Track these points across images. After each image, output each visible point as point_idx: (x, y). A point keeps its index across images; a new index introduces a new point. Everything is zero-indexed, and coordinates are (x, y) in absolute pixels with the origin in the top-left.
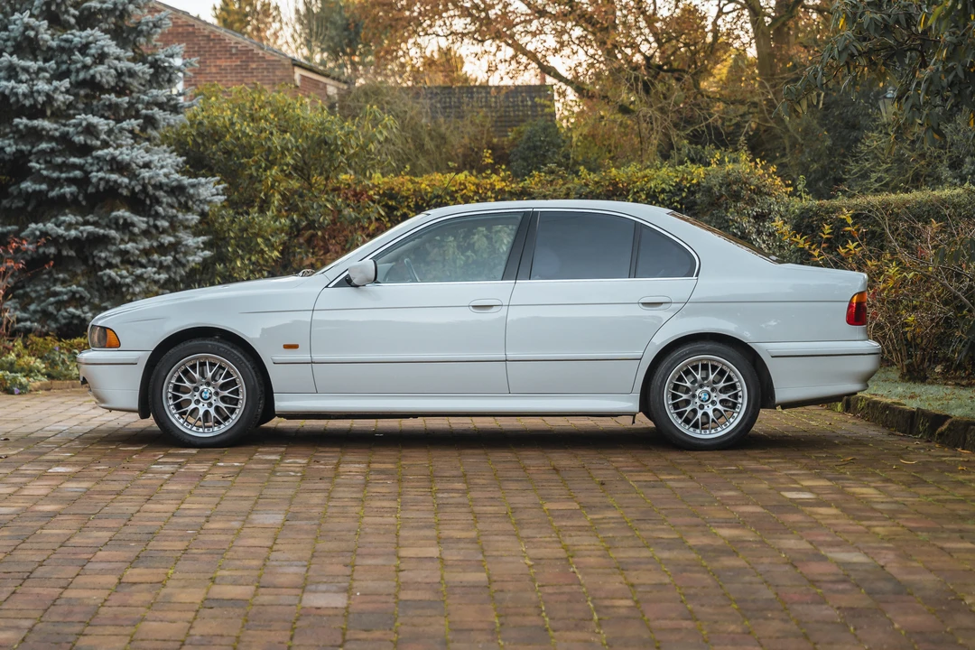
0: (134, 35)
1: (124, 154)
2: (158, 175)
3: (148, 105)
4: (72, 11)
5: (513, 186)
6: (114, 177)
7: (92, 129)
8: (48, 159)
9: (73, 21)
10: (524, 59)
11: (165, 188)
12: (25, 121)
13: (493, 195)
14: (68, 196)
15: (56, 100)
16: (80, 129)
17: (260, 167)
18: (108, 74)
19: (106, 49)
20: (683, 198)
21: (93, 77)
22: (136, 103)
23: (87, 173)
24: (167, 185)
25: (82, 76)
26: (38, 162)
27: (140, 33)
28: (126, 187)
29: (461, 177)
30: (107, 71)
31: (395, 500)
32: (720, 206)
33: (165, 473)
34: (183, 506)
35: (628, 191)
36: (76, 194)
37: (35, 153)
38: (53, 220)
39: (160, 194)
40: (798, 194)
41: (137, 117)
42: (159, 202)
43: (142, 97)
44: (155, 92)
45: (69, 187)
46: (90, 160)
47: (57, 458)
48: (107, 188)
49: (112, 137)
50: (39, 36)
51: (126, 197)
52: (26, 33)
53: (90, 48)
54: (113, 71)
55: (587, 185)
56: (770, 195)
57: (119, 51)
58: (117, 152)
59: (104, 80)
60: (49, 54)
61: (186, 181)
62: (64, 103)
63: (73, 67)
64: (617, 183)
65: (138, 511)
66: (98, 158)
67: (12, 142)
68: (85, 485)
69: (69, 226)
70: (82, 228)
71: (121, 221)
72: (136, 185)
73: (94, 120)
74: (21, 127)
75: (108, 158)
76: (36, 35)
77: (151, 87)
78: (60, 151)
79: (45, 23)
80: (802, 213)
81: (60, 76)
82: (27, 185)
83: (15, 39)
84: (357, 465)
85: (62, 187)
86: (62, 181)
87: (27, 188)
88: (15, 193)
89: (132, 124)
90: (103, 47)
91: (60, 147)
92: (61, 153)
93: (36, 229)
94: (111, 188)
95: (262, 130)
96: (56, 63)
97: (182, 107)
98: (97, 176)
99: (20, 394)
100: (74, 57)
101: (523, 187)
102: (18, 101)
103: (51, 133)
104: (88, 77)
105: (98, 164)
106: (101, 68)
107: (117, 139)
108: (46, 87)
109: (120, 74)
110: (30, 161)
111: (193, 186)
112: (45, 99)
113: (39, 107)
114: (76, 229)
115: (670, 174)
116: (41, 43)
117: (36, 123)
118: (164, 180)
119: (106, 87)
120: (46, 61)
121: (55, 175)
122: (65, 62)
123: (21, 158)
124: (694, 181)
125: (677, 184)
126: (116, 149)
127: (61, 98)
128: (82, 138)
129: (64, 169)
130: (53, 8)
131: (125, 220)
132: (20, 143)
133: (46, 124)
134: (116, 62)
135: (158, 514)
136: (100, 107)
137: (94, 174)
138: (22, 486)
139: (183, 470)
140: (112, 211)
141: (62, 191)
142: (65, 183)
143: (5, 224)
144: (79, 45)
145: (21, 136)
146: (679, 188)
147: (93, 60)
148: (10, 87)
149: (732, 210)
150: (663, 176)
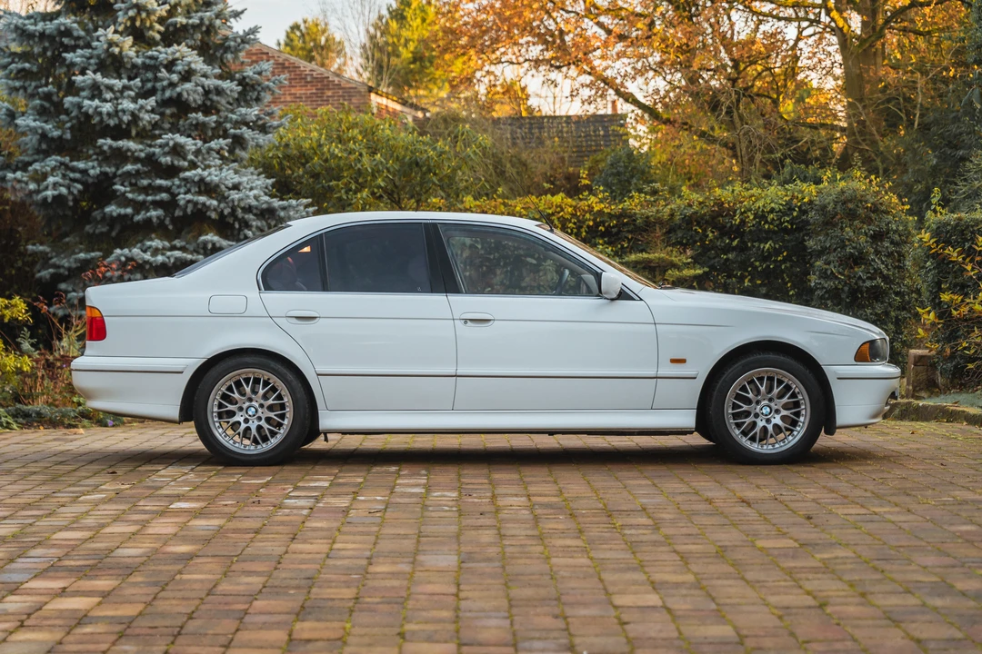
0: (221, 51)
1: (213, 175)
2: (248, 197)
3: (237, 124)
4: (157, 27)
5: (613, 207)
6: (202, 199)
7: (179, 149)
8: (133, 181)
9: (158, 37)
11: (255, 211)
12: (109, 141)
13: (592, 218)
14: (155, 220)
15: (142, 119)
16: (167, 149)
17: (350, 190)
18: (195, 91)
19: (193, 66)
20: (793, 217)
21: (180, 95)
22: (224, 122)
23: (174, 196)
24: (256, 208)
25: (168, 94)
26: (122, 185)
27: (227, 49)
28: (215, 210)
29: (558, 199)
30: (194, 88)
31: (579, 538)
32: (835, 225)
33: (303, 508)
34: (336, 546)
35: (735, 212)
36: (162, 218)
37: (120, 176)
38: (139, 245)
39: (250, 217)
40: (933, 207)
41: (225, 136)
42: (248, 226)
43: (230, 115)
44: (243, 110)
45: (155, 210)
46: (177, 182)
47: (176, 492)
48: (195, 211)
49: (200, 158)
50: (124, 53)
51: (214, 220)
52: (110, 50)
53: (176, 65)
54: (200, 89)
55: (690, 205)
56: (887, 213)
57: (206, 68)
58: (206, 173)
59: (191, 98)
60: (134, 72)
61: (276, 203)
62: (150, 122)
63: (158, 85)
64: (723, 203)
65: (286, 552)
66: (185, 180)
67: (95, 164)
68: (216, 522)
69: (156, 252)
70: (169, 253)
71: (210, 246)
72: (225, 208)
73: (181, 139)
74: (105, 148)
75: (196, 179)
76: (121, 52)
77: (239, 106)
78: (145, 173)
79: (129, 40)
80: (938, 228)
81: (146, 94)
82: (112, 209)
83: (98, 56)
84: (515, 499)
85: (148, 211)
86: (148, 204)
87: (111, 212)
88: (99, 218)
89: (220, 145)
90: (190, 63)
91: (145, 169)
92: (147, 175)
93: (122, 255)
94: (199, 210)
95: (351, 152)
96: (142, 81)
97: (270, 126)
98: (184, 199)
99: (113, 426)
100: (159, 75)
101: (622, 208)
102: (102, 121)
103: (136, 154)
104: (175, 95)
105: (185, 186)
106: (188, 86)
107: (204, 159)
108: (132, 106)
109: (207, 92)
110: (115, 184)
111: (284, 208)
112: (130, 118)
113: (124, 126)
114: (163, 254)
115: (779, 193)
116: (126, 60)
117: (120, 143)
118: (254, 203)
119: (193, 105)
120: (130, 79)
121: (141, 198)
122: (148, 80)
123: (106, 180)
124: (806, 200)
125: (788, 203)
126: (204, 170)
127: (146, 117)
128: (169, 159)
129: (150, 192)
130: (138, 24)
131: (214, 244)
132: (105, 165)
133: (132, 145)
134: (204, 79)
135: (310, 556)
136: (186, 127)
137: (182, 196)
138: (145, 524)
139: (321, 505)
140: (200, 235)
141: (148, 214)
142: (151, 207)
143: (88, 251)
144: (165, 62)
145: (106, 157)
146: (789, 208)
147: (180, 76)
148: (94, 106)
149: (848, 229)
150: (772, 195)
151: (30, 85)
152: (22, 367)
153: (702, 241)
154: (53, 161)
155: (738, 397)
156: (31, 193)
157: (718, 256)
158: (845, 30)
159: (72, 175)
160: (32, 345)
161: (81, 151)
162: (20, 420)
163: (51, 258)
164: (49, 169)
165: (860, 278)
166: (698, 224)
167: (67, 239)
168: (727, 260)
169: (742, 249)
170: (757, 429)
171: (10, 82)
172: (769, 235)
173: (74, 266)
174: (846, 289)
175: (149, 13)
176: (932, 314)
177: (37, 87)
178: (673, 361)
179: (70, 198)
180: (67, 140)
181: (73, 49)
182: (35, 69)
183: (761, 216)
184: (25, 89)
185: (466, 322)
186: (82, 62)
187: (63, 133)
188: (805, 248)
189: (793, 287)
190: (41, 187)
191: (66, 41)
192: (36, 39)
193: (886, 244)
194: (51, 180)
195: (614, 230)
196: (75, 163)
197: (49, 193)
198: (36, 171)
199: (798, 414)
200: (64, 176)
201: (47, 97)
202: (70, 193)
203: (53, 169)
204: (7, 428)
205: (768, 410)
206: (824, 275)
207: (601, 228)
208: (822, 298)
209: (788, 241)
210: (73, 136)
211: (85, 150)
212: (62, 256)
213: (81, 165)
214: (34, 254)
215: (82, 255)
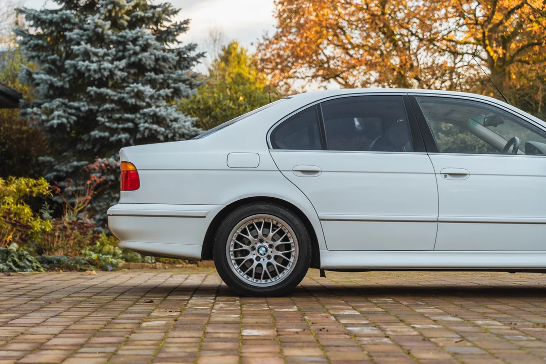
0: (165, 35)
1: (162, 112)
2: (183, 127)
3: (175, 81)
4: (126, 17)
6: (155, 127)
7: (140, 94)
8: (110, 115)
9: (126, 24)
12: (94, 88)
14: (123, 140)
15: (116, 75)
16: (132, 94)
18: (150, 58)
19: (150, 41)
21: (140, 60)
22: (167, 79)
23: (136, 125)
24: (188, 135)
25: (133, 59)
26: (102, 117)
28: (163, 134)
30: (149, 56)
36: (128, 139)
37: (101, 112)
38: (113, 156)
41: (168, 87)
43: (171, 75)
44: (179, 72)
45: (124, 133)
46: (138, 115)
48: (150, 135)
49: (153, 101)
50: (105, 32)
52: (97, 30)
53: (138, 41)
54: (153, 57)
57: (157, 44)
58: (158, 110)
59: (147, 63)
62: (121, 77)
63: (126, 53)
66: (144, 114)
67: (85, 103)
72: (169, 133)
73: (142, 88)
74: (92, 93)
75: (152, 113)
76: (103, 32)
77: (176, 69)
79: (108, 24)
81: (119, 59)
82: (96, 133)
83: (88, 35)
85: (119, 134)
86: (119, 130)
87: (95, 135)
88: (86, 139)
89: (166, 92)
90: (147, 40)
91: (118, 107)
92: (118, 111)
93: (102, 162)
94: (153, 134)
97: (195, 85)
98: (143, 126)
99: (112, 271)
100: (128, 46)
102: (90, 75)
103: (112, 97)
104: (137, 60)
105: (144, 118)
106: (146, 54)
107: (156, 102)
108: (110, 66)
109: (157, 60)
110: (97, 117)
112: (109, 73)
116: (106, 37)
117: (102, 90)
118: (186, 132)
119: (148, 67)
120: (108, 49)
121: (115, 126)
122: (120, 51)
123: (91, 114)
126: (155, 108)
127: (119, 73)
128: (133, 100)
129: (121, 122)
130: (113, 14)
132: (91, 104)
133: (109, 91)
134: (155, 51)
137: (142, 125)
138: (238, 354)
141: (120, 136)
142: (121, 132)
143: (78, 161)
144: (131, 39)
145: (91, 99)
147: (141, 48)
148: (85, 65)
151: (42, 55)
152: (45, 228)
154: (57, 102)
156: (43, 121)
158: (494, 57)
159: (70, 111)
160: (51, 214)
161: (76, 97)
162: (46, 265)
163: (54, 165)
164: (55, 106)
167: (65, 154)
171: (29, 53)
173: (70, 170)
175: (121, 7)
177: (46, 56)
179: (68, 125)
180: (66, 89)
181: (71, 30)
182: (45, 44)
184: (39, 57)
185: (446, 176)
186: (77, 38)
187: (64, 84)
190: (50, 118)
191: (67, 26)
192: (47, 25)
194: (56, 113)
196: (72, 103)
197: (55, 122)
198: (46, 108)
200: (64, 111)
201: (53, 62)
202: (69, 122)
203: (58, 107)
204: (37, 270)
210: (71, 86)
211: (78, 96)
212: (62, 164)
213: (76, 104)
214: (44, 163)
215: (75, 163)
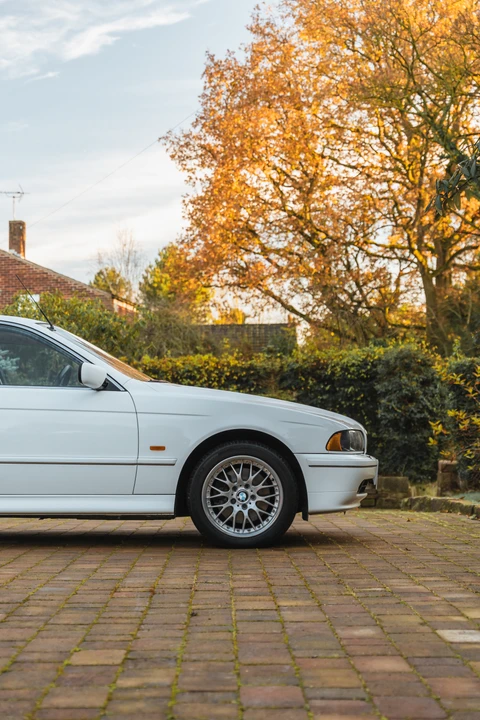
5: (244, 363)
10: (272, 300)
13: (229, 370)
20: (368, 370)
29: (206, 357)
32: (396, 374)
35: (327, 366)
40: (454, 353)
55: (297, 362)
80: (457, 368)
101: (250, 364)
115: (359, 353)
124: (377, 358)
125: (364, 360)
146: (365, 363)
149: (404, 377)
150: (354, 354)
153: (305, 386)
155: (216, 483)
157: (316, 397)
158: (424, 263)
165: (412, 412)
166: (303, 375)
168: (322, 400)
169: (332, 392)
170: (234, 514)
172: (351, 382)
174: (403, 419)
176: (440, 426)
178: (153, 448)
183: (345, 369)
188: (376, 391)
189: (369, 419)
193: (431, 388)
195: (245, 379)
199: (272, 500)
205: (245, 495)
206: (388, 410)
207: (235, 377)
208: (386, 425)
209: (365, 386)
